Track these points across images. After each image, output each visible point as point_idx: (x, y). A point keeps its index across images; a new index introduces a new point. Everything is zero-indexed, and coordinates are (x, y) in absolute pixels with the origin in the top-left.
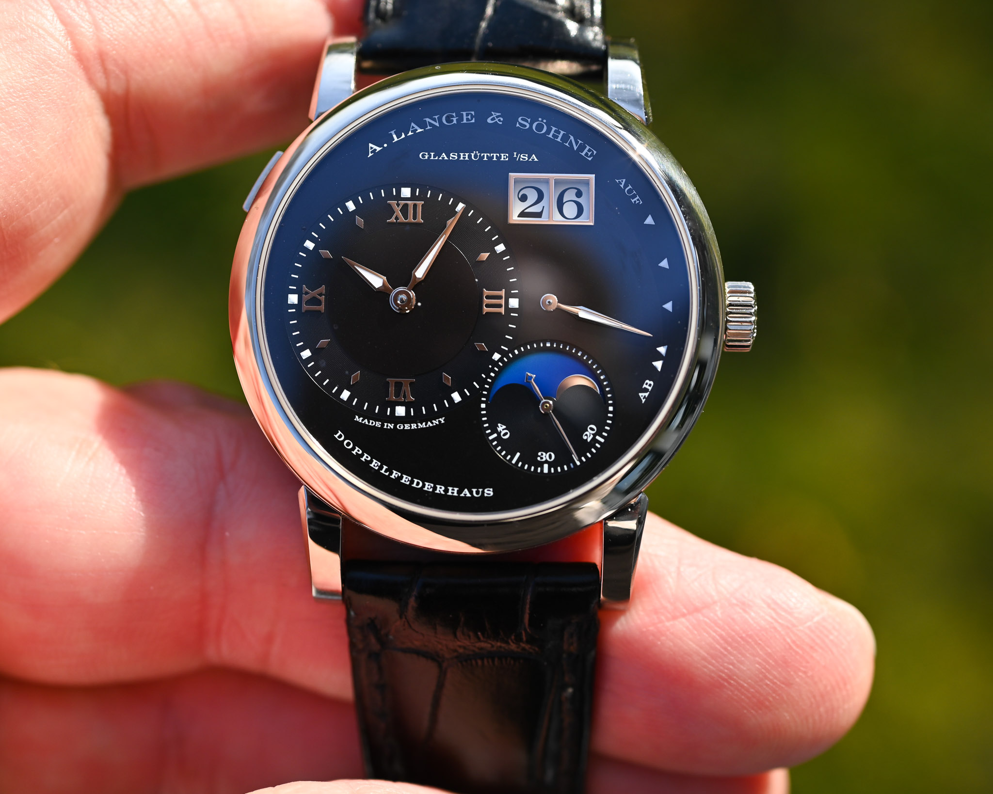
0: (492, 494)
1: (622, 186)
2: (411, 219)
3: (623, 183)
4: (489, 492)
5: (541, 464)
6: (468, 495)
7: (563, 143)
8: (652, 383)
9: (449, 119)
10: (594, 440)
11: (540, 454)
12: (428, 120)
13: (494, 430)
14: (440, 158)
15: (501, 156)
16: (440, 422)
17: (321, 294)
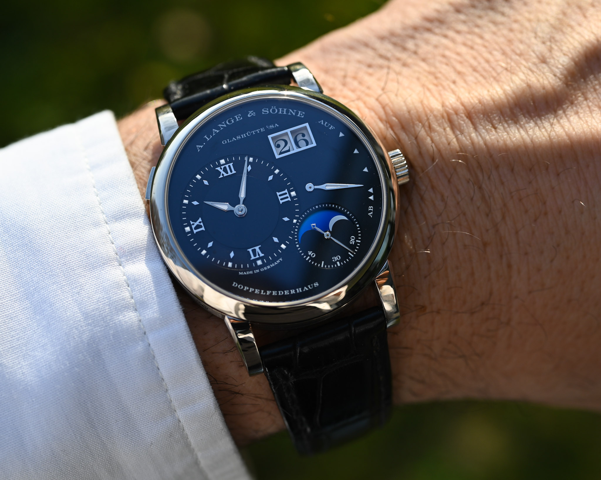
0: (318, 284)
1: (322, 124)
2: (230, 173)
3: (322, 122)
4: (316, 284)
5: (336, 263)
6: (307, 289)
7: (287, 114)
8: (372, 207)
9: (230, 122)
10: (356, 243)
11: (333, 258)
12: (220, 125)
13: (307, 255)
14: (233, 141)
15: (261, 130)
16: (280, 260)
17: (200, 222)
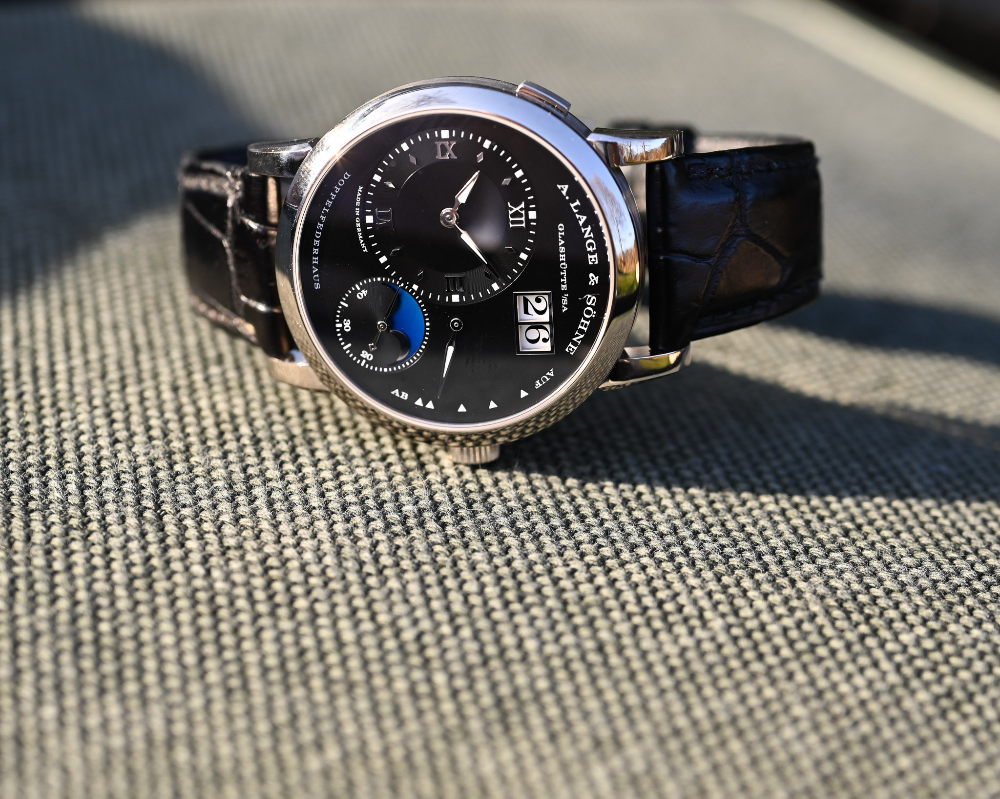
0: (316, 288)
2: (511, 219)
3: (550, 374)
4: (317, 286)
5: (341, 322)
6: (314, 272)
7: (577, 330)
8: (406, 398)
9: (590, 245)
10: (362, 359)
11: (349, 321)
12: (588, 229)
13: (362, 288)
14: (560, 240)
15: (565, 284)
16: (364, 248)
17: (450, 155)
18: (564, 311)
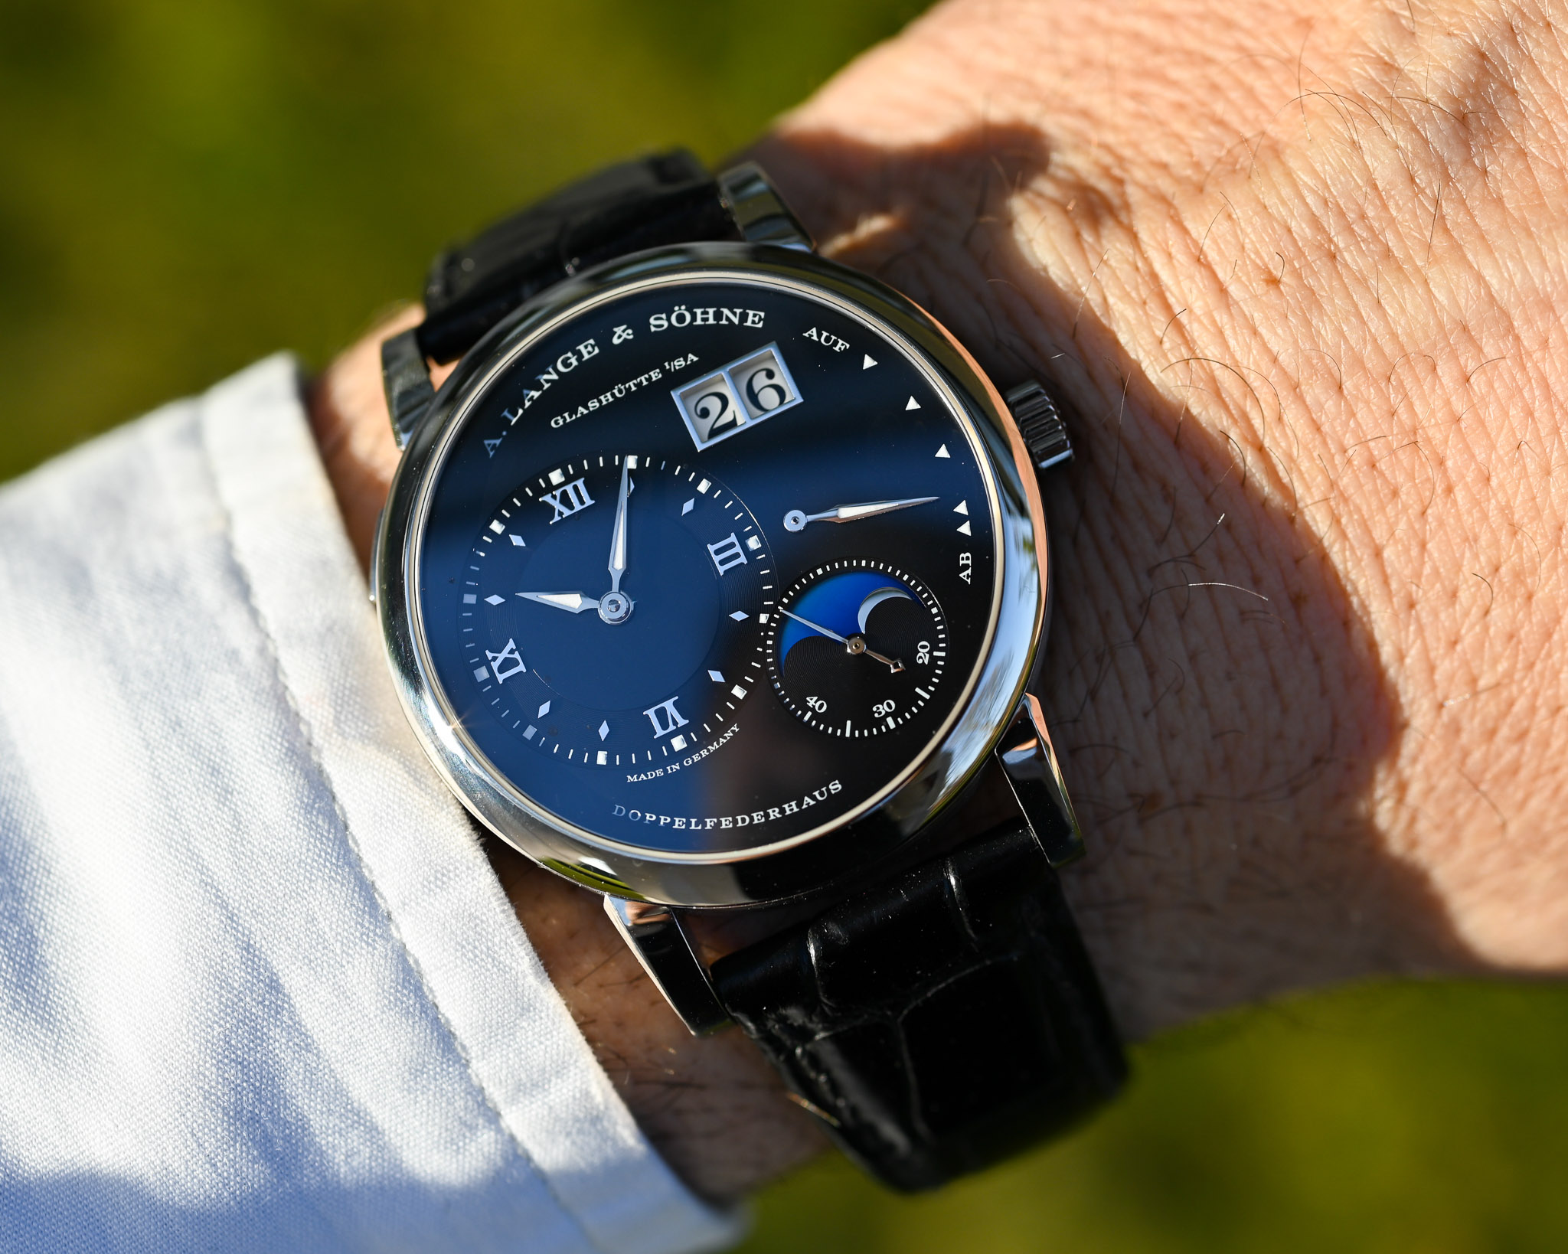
0: (840, 786)
1: (815, 338)
2: (578, 507)
3: (815, 334)
4: (836, 787)
5: (883, 721)
6: (812, 803)
7: (718, 323)
8: (968, 554)
9: (566, 364)
10: (933, 659)
11: (874, 709)
12: (541, 377)
13: (806, 709)
14: (579, 415)
15: (650, 376)
16: (733, 731)
17: (512, 652)
18: (695, 359)
